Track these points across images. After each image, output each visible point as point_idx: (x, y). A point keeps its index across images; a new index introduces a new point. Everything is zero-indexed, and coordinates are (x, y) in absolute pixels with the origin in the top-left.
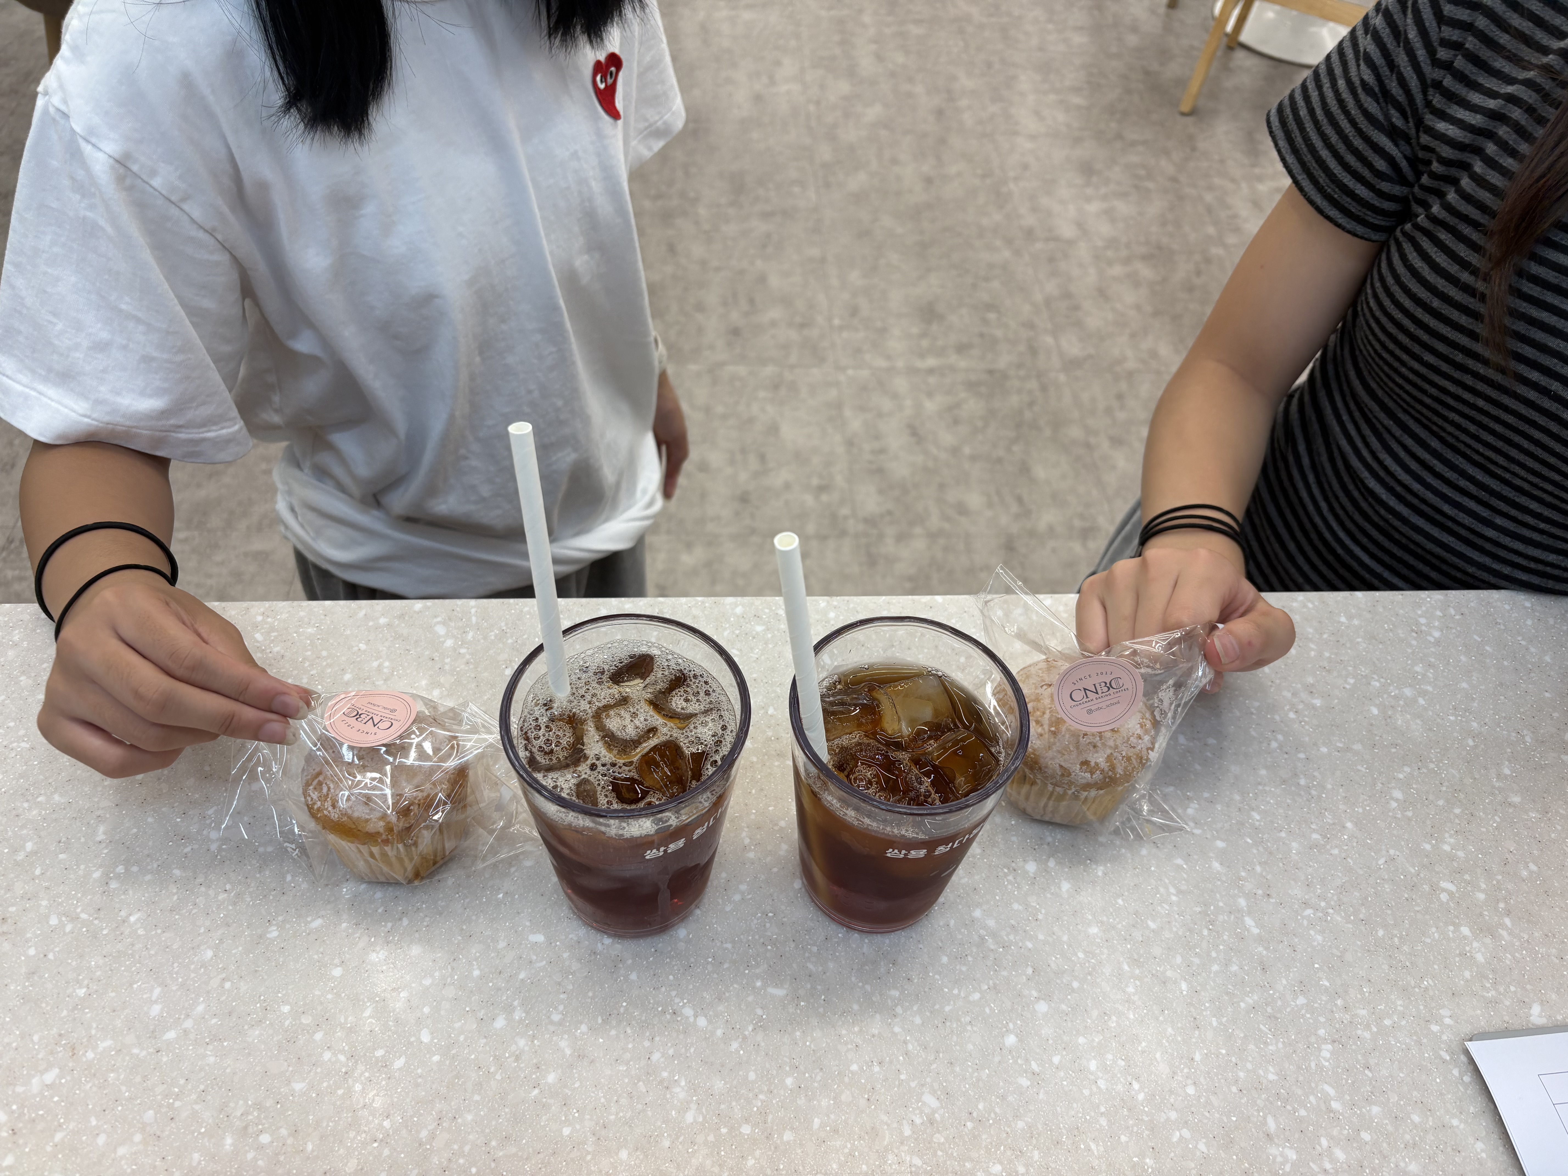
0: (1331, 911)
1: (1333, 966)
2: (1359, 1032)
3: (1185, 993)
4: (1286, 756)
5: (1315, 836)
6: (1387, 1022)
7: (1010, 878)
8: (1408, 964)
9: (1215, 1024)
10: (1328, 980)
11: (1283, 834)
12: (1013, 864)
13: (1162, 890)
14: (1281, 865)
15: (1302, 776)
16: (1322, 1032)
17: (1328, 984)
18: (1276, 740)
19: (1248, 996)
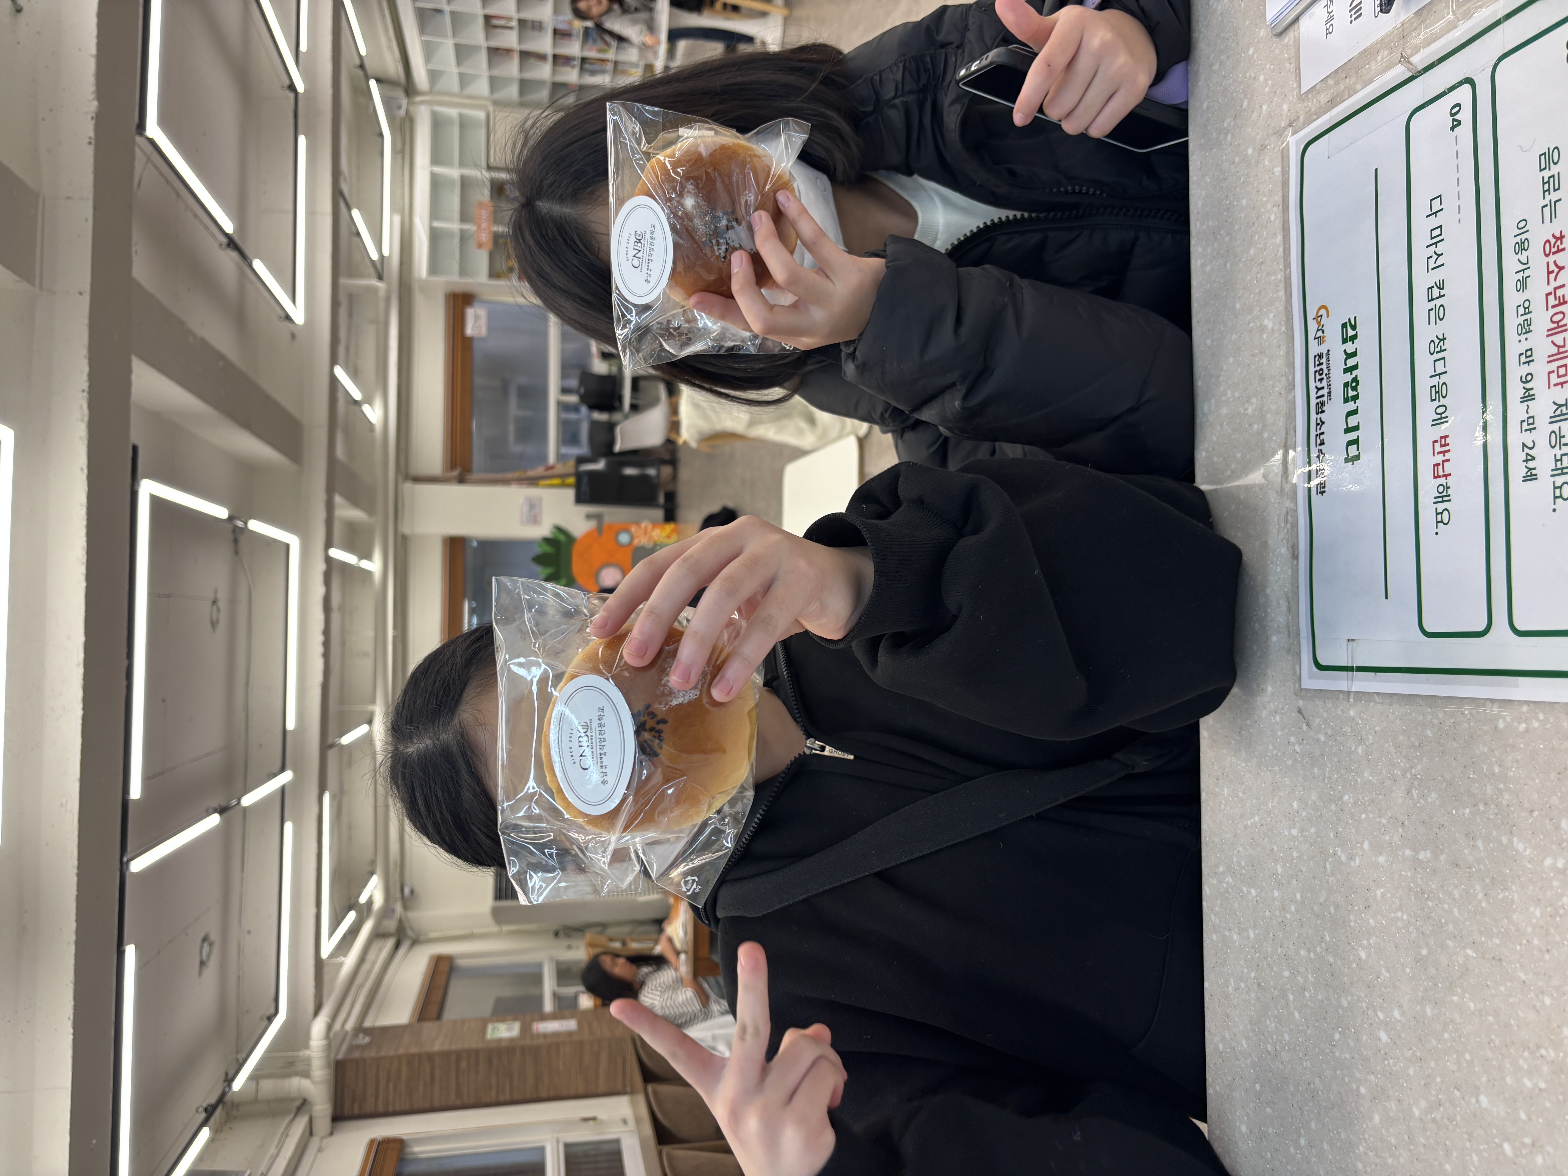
0: (1413, 770)
1: (1455, 796)
2: (1504, 803)
3: (1474, 955)
4: (1305, 742)
5: (1360, 750)
6: (1497, 769)
7: (1391, 1061)
8: (1452, 721)
9: (1497, 942)
10: (1464, 808)
11: (1359, 780)
12: (1382, 1052)
13: (1400, 924)
14: (1380, 797)
15: (1318, 736)
16: (1504, 840)
17: (1467, 811)
18: (1294, 744)
19: (1477, 894)
